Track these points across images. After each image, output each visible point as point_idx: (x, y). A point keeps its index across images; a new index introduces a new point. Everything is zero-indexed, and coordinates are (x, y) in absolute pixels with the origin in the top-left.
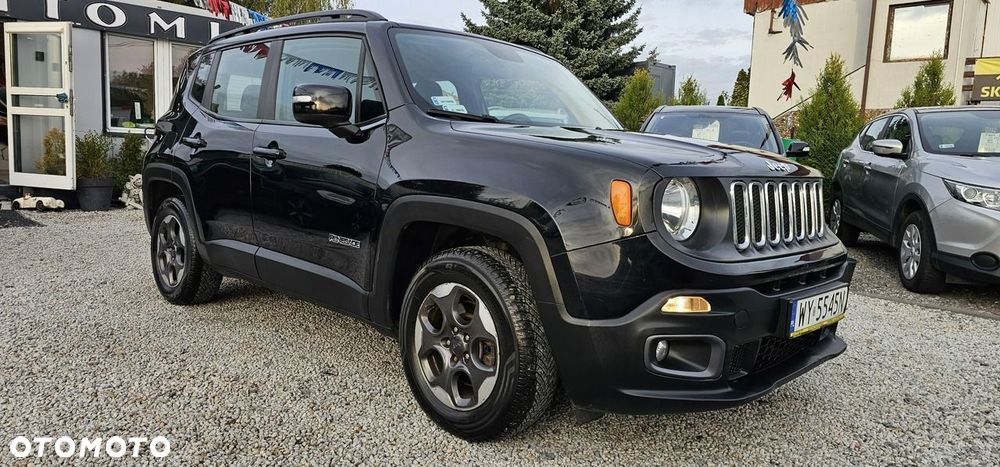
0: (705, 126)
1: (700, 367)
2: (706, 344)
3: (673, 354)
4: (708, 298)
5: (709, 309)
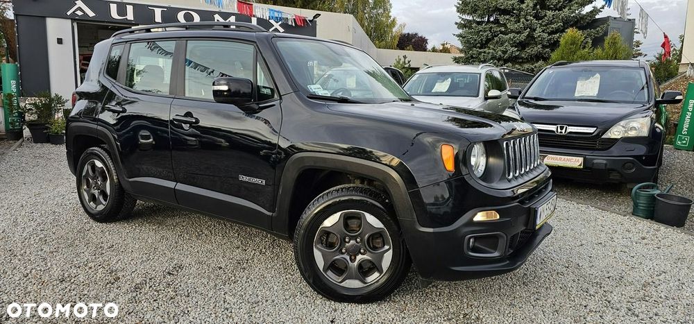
0: (588, 78)
1: (492, 251)
2: (496, 237)
3: (477, 245)
4: (497, 211)
5: (498, 217)
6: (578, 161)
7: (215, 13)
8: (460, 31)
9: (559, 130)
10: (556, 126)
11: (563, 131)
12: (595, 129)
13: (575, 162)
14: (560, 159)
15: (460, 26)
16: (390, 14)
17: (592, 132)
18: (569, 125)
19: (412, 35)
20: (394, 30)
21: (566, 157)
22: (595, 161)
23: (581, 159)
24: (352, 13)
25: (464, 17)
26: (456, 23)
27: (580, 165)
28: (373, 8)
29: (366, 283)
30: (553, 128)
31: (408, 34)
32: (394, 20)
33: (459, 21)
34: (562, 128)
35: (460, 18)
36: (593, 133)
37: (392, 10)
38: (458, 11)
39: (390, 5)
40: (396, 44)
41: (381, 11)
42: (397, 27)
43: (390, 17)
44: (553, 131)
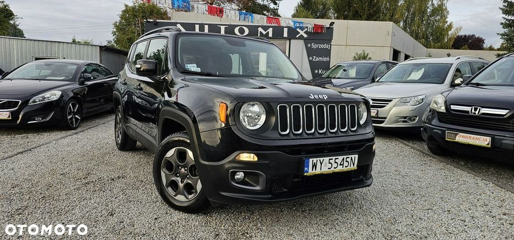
1: (255, 185)
2: (257, 175)
4: (256, 154)
5: (256, 159)
6: (486, 140)
7: (259, 26)
8: (506, 30)
9: (473, 111)
10: (470, 108)
11: (477, 112)
12: (508, 111)
13: (483, 141)
14: (470, 137)
15: (505, 25)
16: (447, 20)
17: (504, 113)
18: (482, 107)
19: (469, 36)
20: (450, 33)
21: (475, 136)
22: (504, 142)
23: (489, 139)
24: (390, 20)
25: (507, 17)
26: (502, 24)
27: (488, 144)
28: (430, 16)
29: (188, 199)
30: (468, 109)
31: (465, 36)
32: (451, 24)
33: (504, 21)
34: (476, 109)
35: (504, 18)
36: (506, 115)
37: (448, 16)
38: (503, 13)
39: (448, 12)
40: (451, 45)
41: (438, 17)
42: (453, 30)
43: (447, 22)
44: (467, 112)
